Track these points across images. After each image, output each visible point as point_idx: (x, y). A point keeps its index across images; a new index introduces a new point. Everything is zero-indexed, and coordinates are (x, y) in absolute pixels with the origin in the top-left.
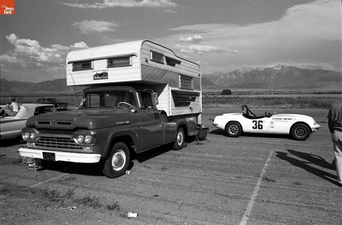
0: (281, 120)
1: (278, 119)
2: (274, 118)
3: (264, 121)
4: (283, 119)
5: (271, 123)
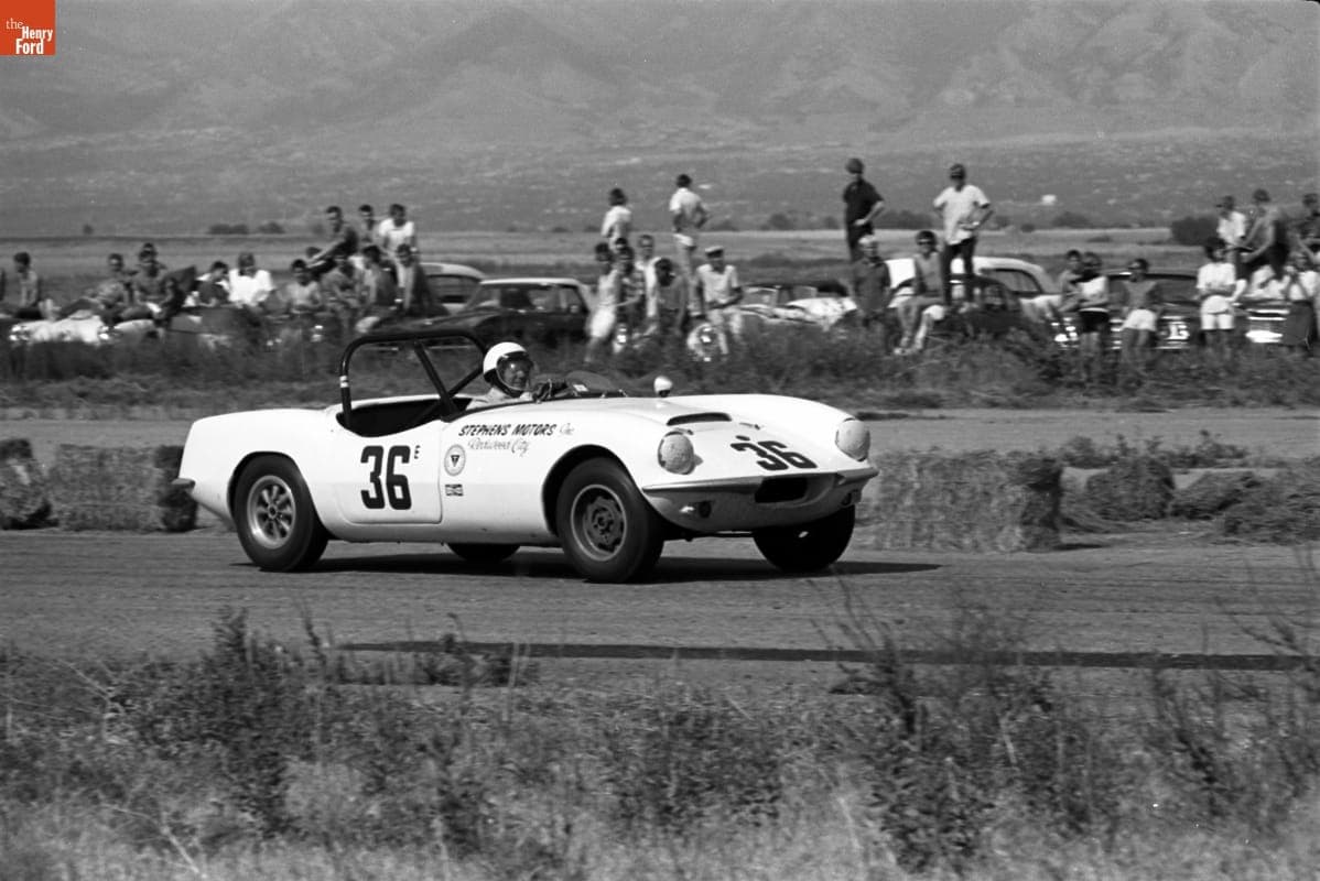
0: (499, 438)
1: (486, 430)
2: (472, 426)
3: (417, 453)
4: (511, 430)
5: (451, 462)
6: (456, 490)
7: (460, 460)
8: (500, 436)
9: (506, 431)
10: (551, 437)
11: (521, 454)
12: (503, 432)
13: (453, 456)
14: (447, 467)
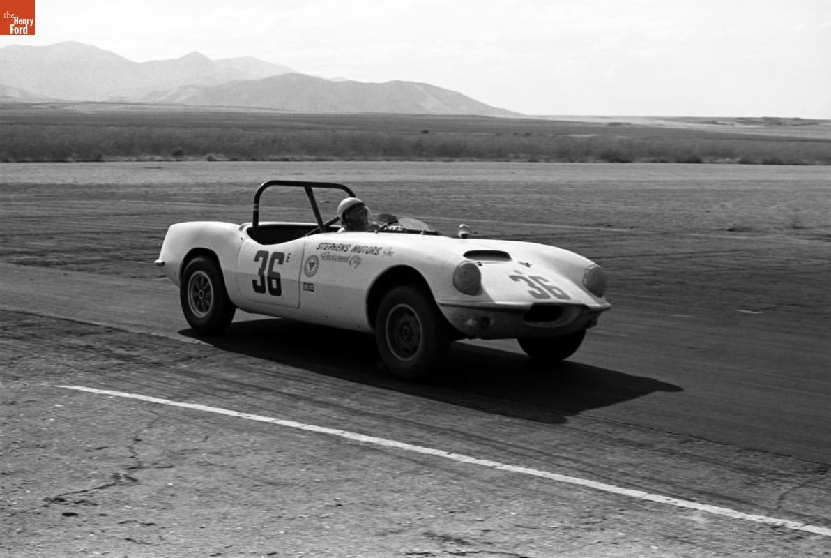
0: (342, 254)
1: (334, 247)
2: (326, 244)
3: (288, 258)
4: (350, 249)
5: (309, 267)
6: (309, 287)
7: (315, 266)
8: (343, 252)
9: (347, 249)
10: (377, 256)
11: (355, 267)
12: (345, 249)
13: (310, 263)
14: (305, 270)
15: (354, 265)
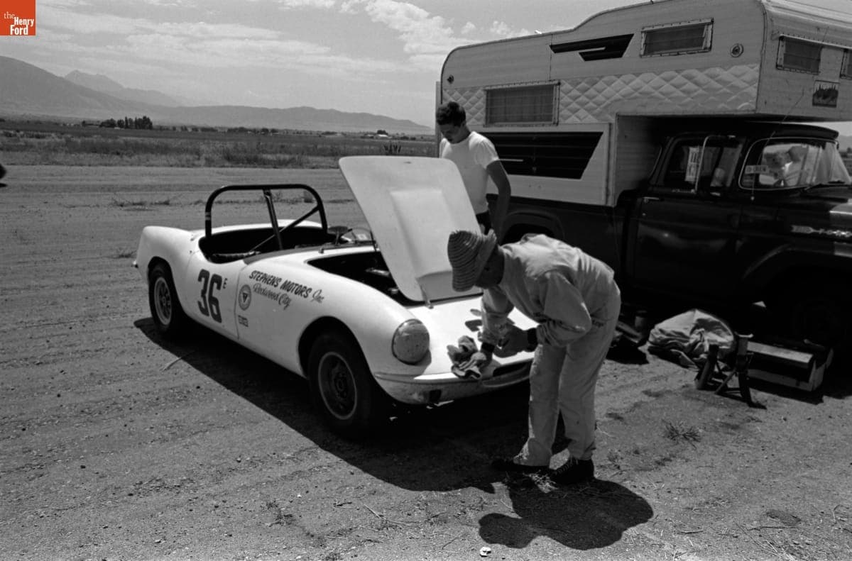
0: (272, 289)
1: (266, 279)
2: (259, 273)
3: (225, 283)
4: (281, 284)
5: (242, 298)
6: (244, 321)
7: (248, 298)
8: (273, 286)
9: (278, 284)
10: (306, 299)
11: (285, 308)
12: (275, 284)
13: (244, 294)
14: (240, 301)
15: (283, 305)
